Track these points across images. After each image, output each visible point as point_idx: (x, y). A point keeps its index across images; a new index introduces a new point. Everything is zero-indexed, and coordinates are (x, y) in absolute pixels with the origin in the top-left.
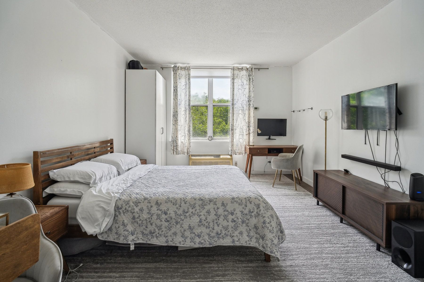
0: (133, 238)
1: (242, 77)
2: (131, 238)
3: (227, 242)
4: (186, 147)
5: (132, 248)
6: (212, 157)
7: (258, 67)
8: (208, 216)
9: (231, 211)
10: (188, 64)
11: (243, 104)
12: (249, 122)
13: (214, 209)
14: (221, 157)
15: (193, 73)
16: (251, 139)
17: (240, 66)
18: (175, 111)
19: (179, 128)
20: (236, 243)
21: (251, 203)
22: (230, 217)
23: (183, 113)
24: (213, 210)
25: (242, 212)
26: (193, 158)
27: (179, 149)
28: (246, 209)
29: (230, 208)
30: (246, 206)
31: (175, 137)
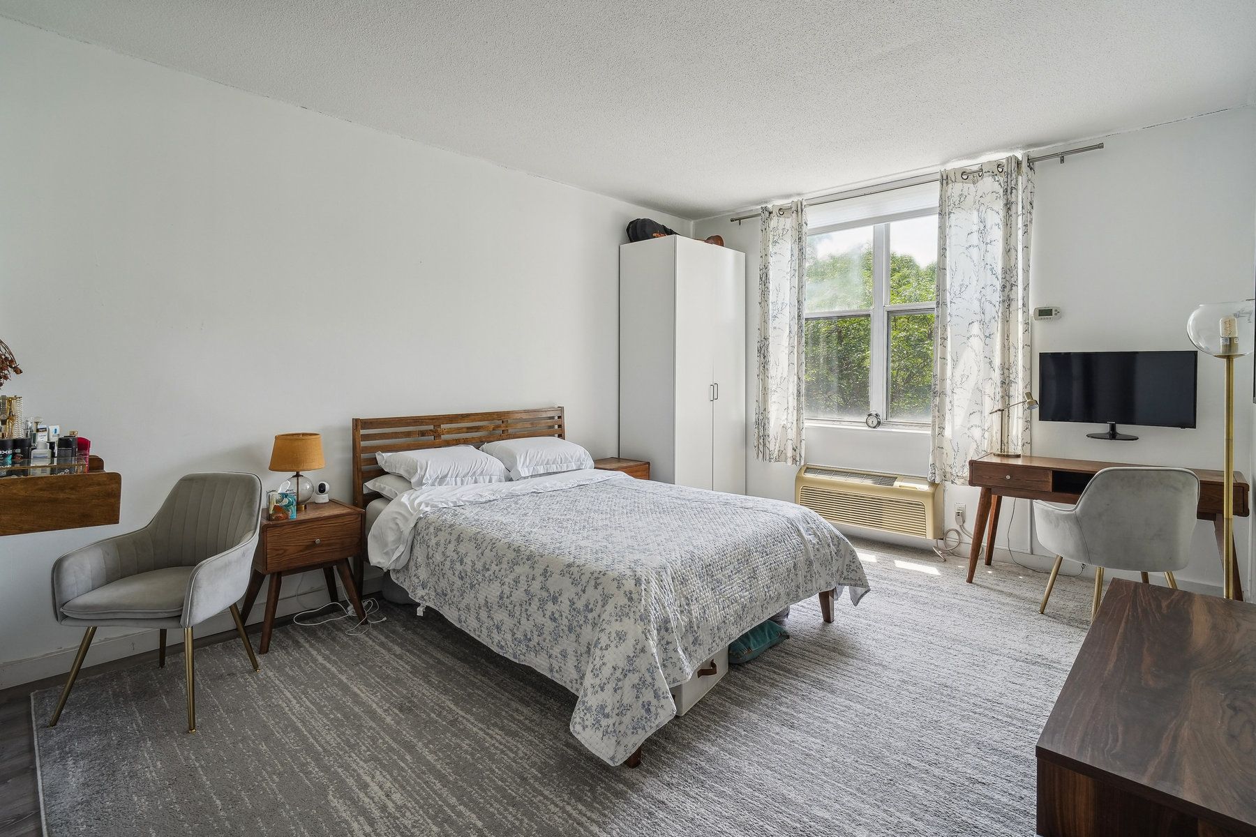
0: (424, 594)
1: (982, 200)
2: (420, 592)
3: (540, 664)
4: (790, 442)
5: (420, 612)
6: (868, 482)
7: (1060, 147)
8: (514, 591)
9: (554, 592)
10: (799, 194)
11: (983, 299)
12: (1006, 368)
13: (527, 577)
14: (897, 484)
15: (814, 218)
16: (1014, 433)
17: (971, 164)
18: (763, 337)
19: (772, 384)
20: (555, 674)
21: (596, 588)
22: (550, 607)
23: (785, 341)
24: (525, 579)
25: (572, 603)
26: (809, 476)
27: (773, 446)
28: (582, 598)
29: (554, 584)
30: (584, 591)
31: (762, 409)
